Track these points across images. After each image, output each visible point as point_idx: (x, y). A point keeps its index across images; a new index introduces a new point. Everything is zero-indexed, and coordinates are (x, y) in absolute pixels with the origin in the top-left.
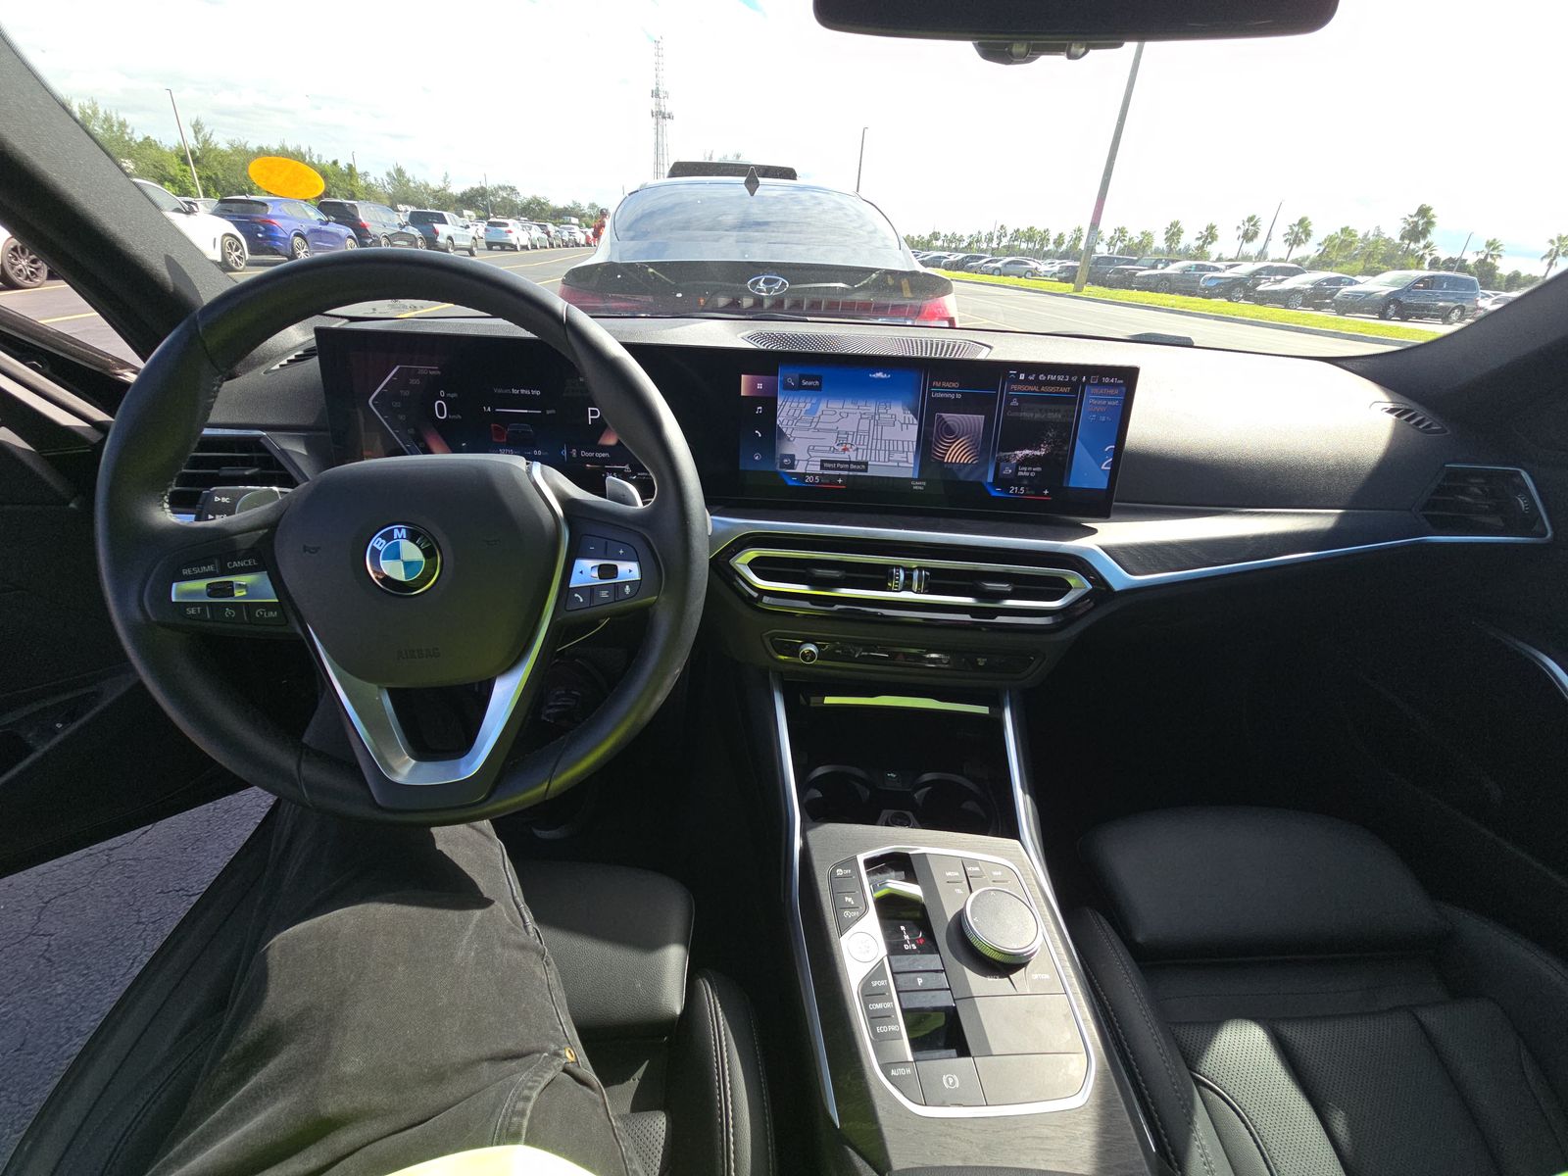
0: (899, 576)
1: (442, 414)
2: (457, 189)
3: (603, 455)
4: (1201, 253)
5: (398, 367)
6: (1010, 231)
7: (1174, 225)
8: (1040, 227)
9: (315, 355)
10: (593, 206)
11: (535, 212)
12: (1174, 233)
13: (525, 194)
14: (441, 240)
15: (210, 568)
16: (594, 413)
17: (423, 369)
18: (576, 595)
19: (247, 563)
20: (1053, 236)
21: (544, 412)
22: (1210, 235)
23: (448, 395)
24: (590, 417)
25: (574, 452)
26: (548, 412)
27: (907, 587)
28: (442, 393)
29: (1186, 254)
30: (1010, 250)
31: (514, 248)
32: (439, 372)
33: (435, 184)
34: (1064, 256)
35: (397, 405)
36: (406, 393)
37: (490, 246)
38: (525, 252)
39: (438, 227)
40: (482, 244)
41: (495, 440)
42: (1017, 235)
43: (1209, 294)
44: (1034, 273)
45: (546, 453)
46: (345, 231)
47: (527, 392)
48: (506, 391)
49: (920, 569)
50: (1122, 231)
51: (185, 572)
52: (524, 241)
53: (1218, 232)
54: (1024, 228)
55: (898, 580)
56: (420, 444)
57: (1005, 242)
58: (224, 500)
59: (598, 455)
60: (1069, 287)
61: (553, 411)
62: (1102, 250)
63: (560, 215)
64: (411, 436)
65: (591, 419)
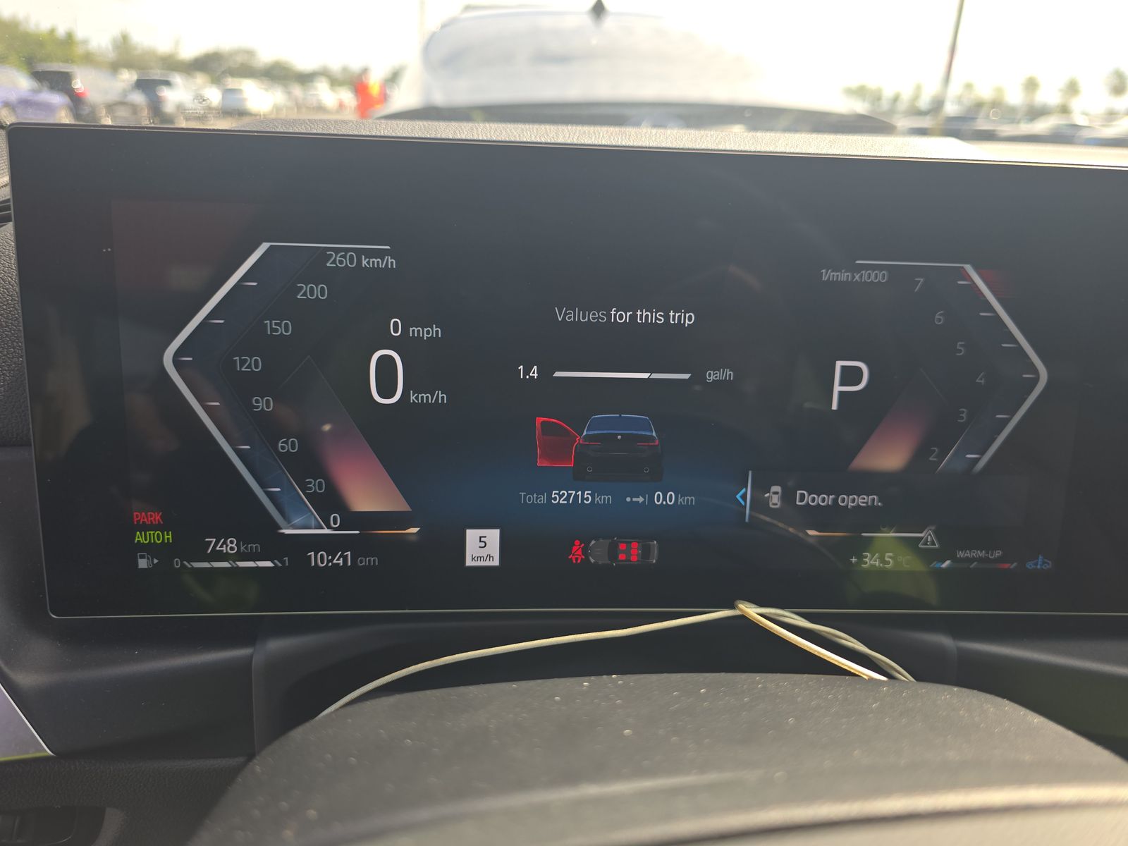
1: (387, 391)
3: (862, 500)
4: (1064, 109)
5: (264, 247)
7: (1030, 79)
8: (870, 85)
9: (9, 220)
10: (344, 67)
11: (278, 75)
16: (851, 375)
17: (341, 252)
20: (887, 96)
21: (698, 378)
23: (414, 330)
24: (837, 388)
25: (774, 497)
26: (712, 376)
28: (395, 326)
32: (390, 260)
34: (907, 113)
35: (252, 364)
39: (163, 92)
41: (541, 463)
45: (691, 499)
46: (57, 99)
47: (657, 317)
48: (591, 316)
50: (969, 87)
56: (313, 485)
59: (848, 501)
61: (728, 374)
62: (951, 108)
64: (286, 458)
65: (841, 393)
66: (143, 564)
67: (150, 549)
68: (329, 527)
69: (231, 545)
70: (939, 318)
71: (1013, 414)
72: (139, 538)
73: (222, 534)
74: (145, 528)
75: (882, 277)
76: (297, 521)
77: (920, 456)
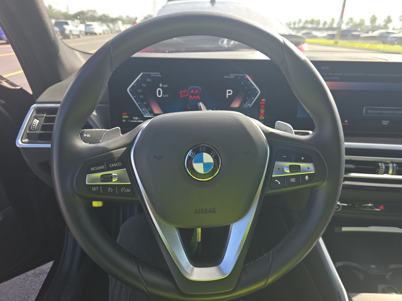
0: (383, 167)
2: (72, 12)
4: (386, 27)
5: (142, 73)
6: (303, 21)
7: (374, 16)
8: (316, 19)
10: (127, 17)
11: (104, 19)
12: (374, 19)
13: (99, 13)
14: (67, 32)
15: (102, 167)
16: (229, 92)
17: (153, 74)
18: (276, 181)
19: (118, 164)
20: (322, 22)
22: (389, 20)
23: (164, 86)
27: (387, 172)
28: (161, 85)
29: (379, 28)
30: (303, 28)
31: (95, 34)
32: (160, 75)
33: (64, 10)
34: (328, 29)
35: (140, 91)
36: (144, 85)
37: (86, 33)
38: (101, 36)
39: (65, 26)
40: (83, 33)
42: (306, 22)
43: (392, 43)
44: (316, 37)
49: (393, 163)
50: (351, 19)
51: (92, 169)
52: (101, 32)
53: (392, 18)
54: (309, 19)
55: (383, 169)
57: (301, 25)
58: (88, 136)
60: (332, 42)
62: (344, 27)
63: (114, 21)
64: (145, 105)
65: (228, 95)
66: (124, 121)
67: (125, 119)
68: (151, 115)
69: (137, 118)
70: (243, 83)
71: (255, 97)
72: (124, 117)
73: (135, 116)
74: (124, 115)
75: (233, 77)
76: (146, 114)
77: (241, 105)
